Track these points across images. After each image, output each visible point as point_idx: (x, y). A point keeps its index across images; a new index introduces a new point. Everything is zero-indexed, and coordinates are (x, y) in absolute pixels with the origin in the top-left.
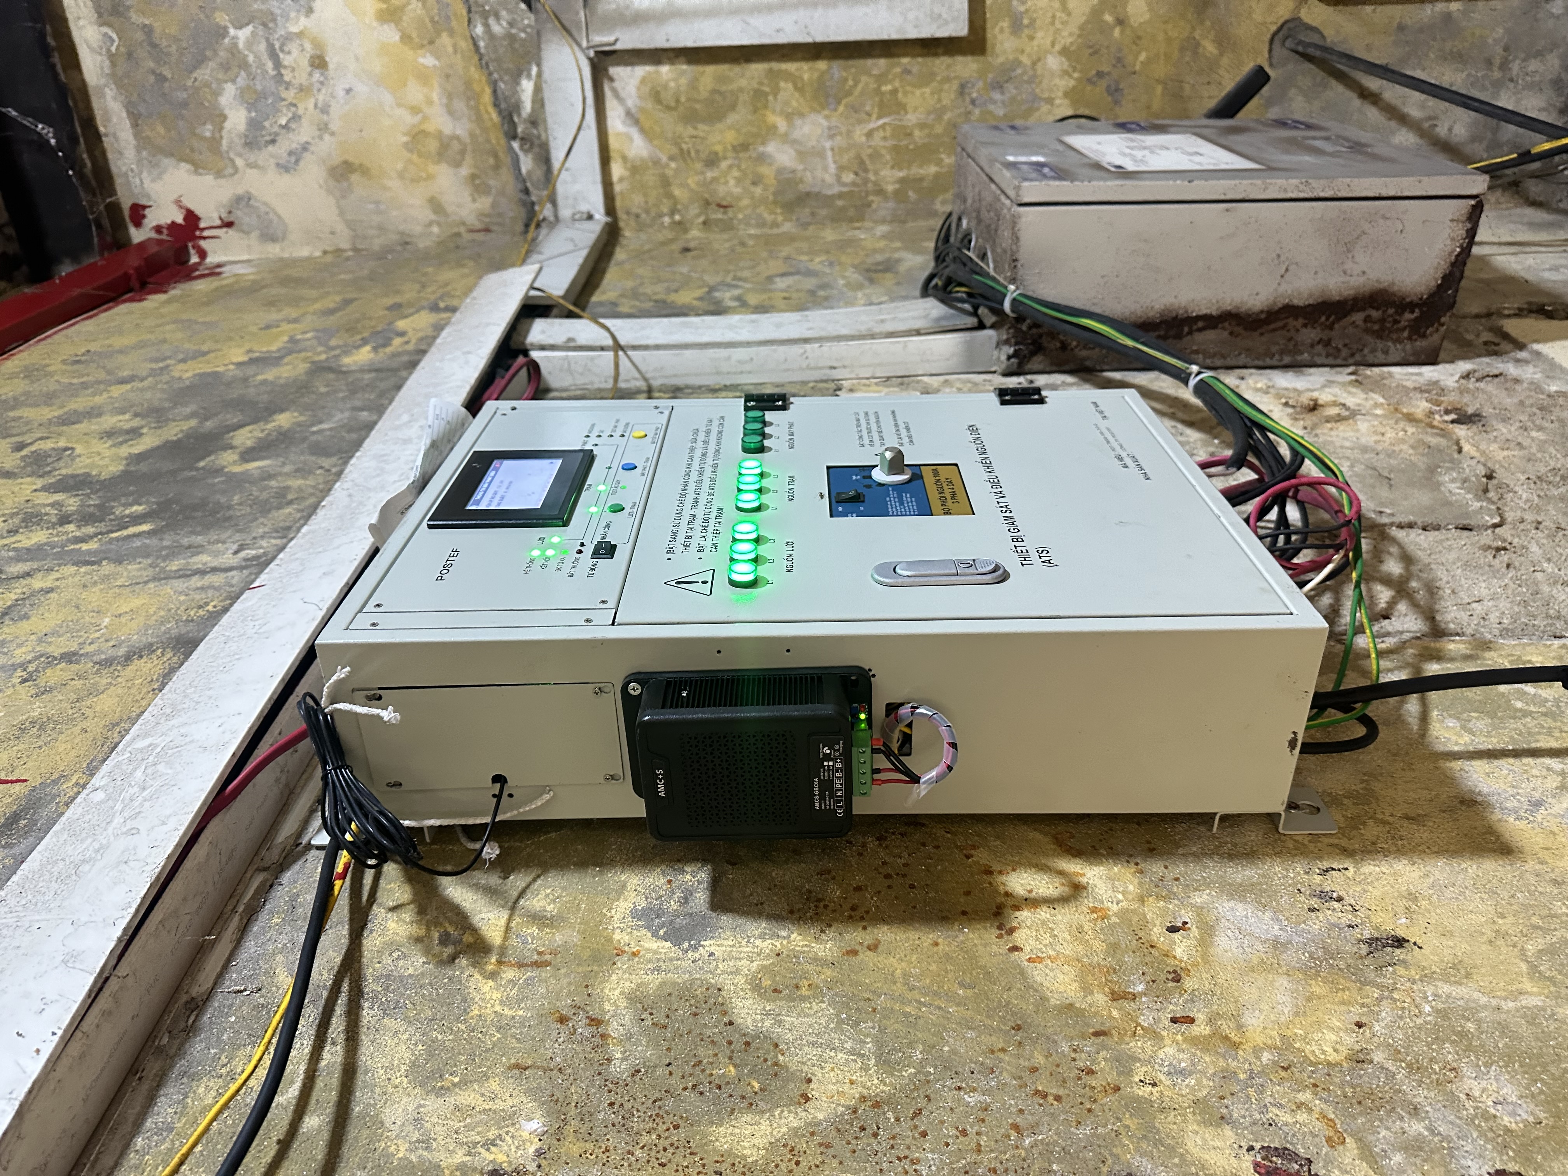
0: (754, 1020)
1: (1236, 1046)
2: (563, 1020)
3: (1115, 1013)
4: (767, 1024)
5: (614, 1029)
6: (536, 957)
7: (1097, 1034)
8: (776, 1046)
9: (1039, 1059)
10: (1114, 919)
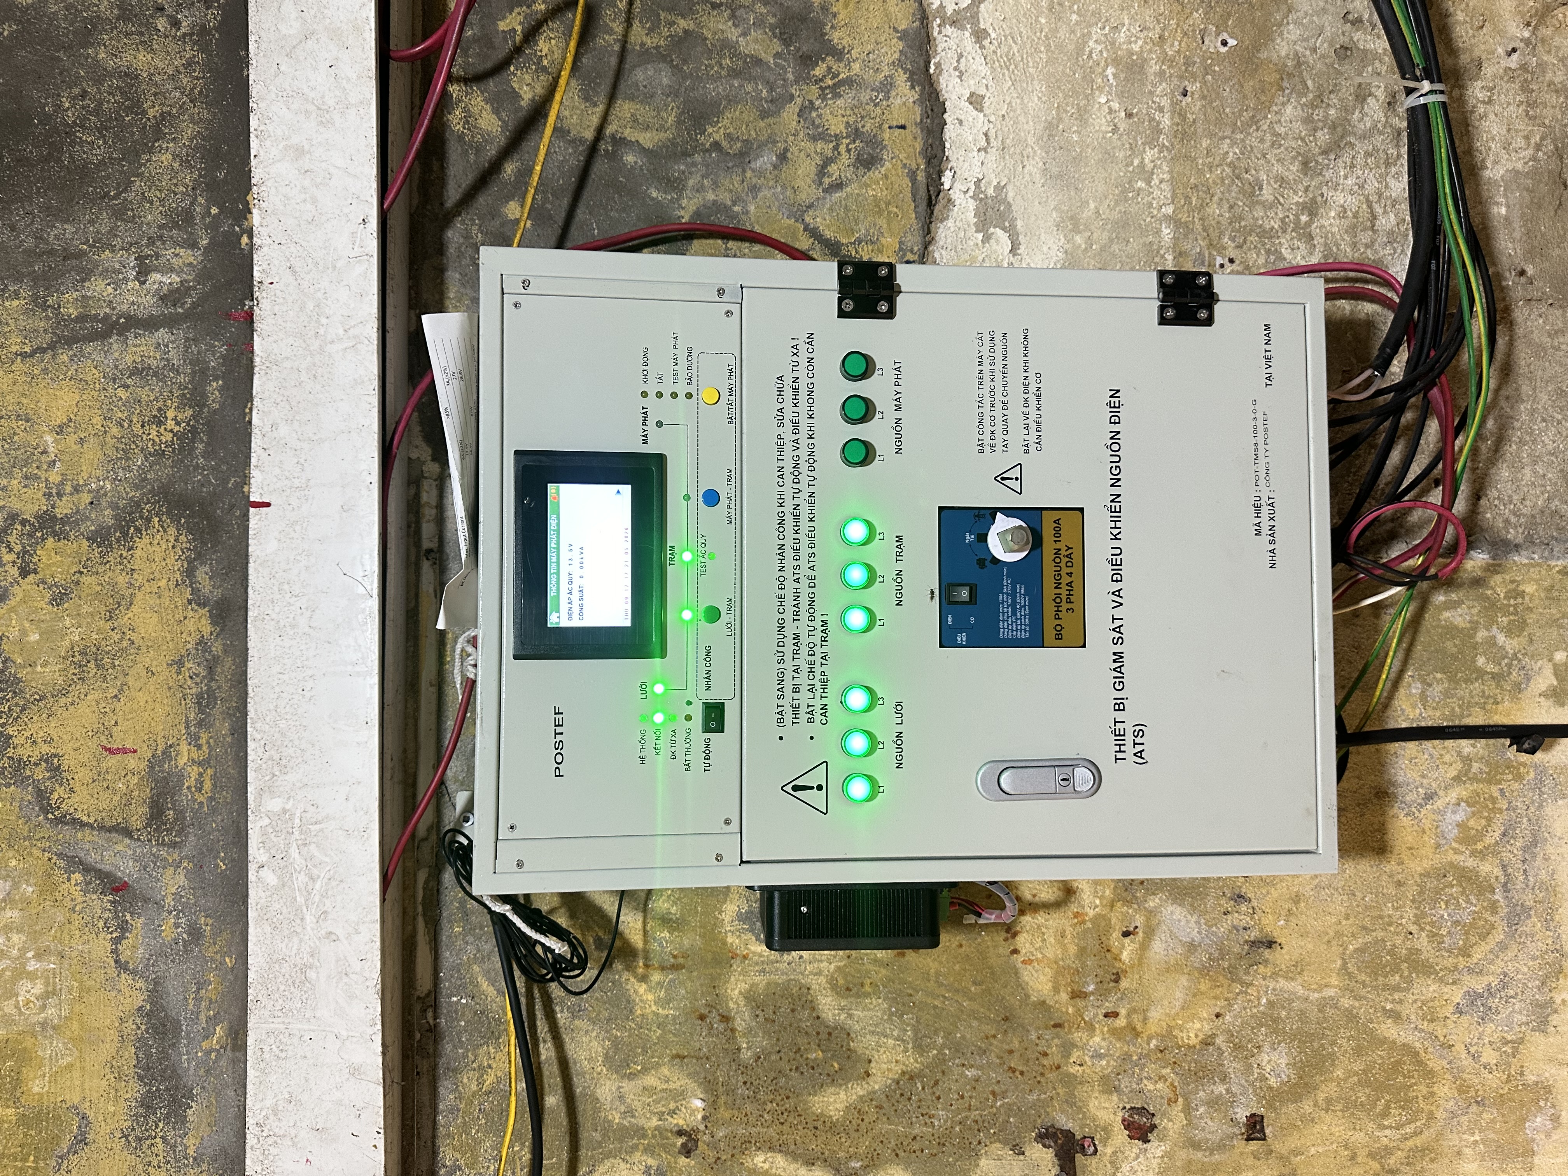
0: (834, 1015)
1: (1137, 1034)
2: (702, 1018)
3: (1070, 1010)
4: (842, 1017)
5: (739, 1024)
6: (672, 960)
7: (1056, 1026)
8: (849, 1034)
9: (1016, 1044)
10: (1089, 925)
